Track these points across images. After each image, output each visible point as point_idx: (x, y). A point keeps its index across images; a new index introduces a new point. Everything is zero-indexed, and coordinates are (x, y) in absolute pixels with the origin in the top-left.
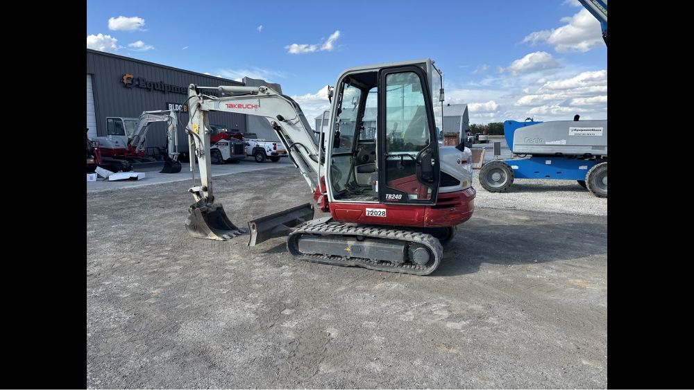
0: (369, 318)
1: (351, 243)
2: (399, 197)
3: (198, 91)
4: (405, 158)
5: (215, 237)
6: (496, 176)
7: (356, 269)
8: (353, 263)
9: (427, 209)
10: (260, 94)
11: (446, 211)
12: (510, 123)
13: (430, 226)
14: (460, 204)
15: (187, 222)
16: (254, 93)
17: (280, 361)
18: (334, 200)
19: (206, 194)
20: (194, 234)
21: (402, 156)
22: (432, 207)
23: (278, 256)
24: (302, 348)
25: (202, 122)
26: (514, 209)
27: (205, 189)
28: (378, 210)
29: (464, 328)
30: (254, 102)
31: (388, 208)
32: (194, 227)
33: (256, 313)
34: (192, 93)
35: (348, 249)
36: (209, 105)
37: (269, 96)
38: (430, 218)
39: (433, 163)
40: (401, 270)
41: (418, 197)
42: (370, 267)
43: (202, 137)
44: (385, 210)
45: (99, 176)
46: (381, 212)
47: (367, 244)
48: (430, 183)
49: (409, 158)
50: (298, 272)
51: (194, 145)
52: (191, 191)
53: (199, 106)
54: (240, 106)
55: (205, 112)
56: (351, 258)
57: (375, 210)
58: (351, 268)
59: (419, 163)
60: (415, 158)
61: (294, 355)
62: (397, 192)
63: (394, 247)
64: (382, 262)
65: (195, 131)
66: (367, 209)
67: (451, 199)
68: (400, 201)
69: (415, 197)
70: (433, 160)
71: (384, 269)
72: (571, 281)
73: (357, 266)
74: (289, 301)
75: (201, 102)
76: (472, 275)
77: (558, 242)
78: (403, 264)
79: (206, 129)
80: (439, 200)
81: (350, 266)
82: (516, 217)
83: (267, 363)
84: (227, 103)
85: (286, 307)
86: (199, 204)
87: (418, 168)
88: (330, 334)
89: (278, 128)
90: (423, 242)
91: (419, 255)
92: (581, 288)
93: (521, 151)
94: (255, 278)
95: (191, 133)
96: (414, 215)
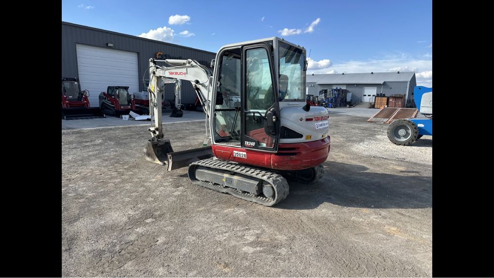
0: (194, 234)
1: (226, 175)
2: (253, 144)
3: (155, 63)
4: (256, 114)
5: (159, 162)
6: (402, 132)
7: (227, 195)
8: (225, 190)
9: (272, 155)
10: (188, 65)
11: (287, 158)
12: (420, 89)
13: (276, 168)
14: (300, 153)
15: (145, 150)
16: (184, 64)
17: (108, 255)
18: (215, 143)
19: (157, 133)
20: (148, 159)
21: (254, 113)
22: (276, 154)
23: (185, 179)
24: (130, 248)
25: (156, 84)
26: (403, 160)
27: (157, 129)
28: (241, 153)
29: (254, 253)
30: (184, 70)
31: (247, 151)
32: (149, 155)
33: (129, 218)
34: (152, 64)
35: (224, 180)
36: (159, 73)
37: (193, 66)
38: (274, 162)
39: (274, 120)
40: (254, 200)
41: (267, 145)
42: (235, 195)
43: (156, 94)
44: (245, 153)
45: (131, 117)
46: (243, 154)
47: (235, 178)
48: (274, 135)
49: (258, 115)
50: (185, 193)
51: (152, 99)
52: (150, 130)
53: (154, 73)
54: (176, 73)
55: (157, 77)
56: (226, 187)
57: (239, 153)
58: (224, 194)
59: (266, 119)
60: (263, 115)
61: (119, 252)
62: (252, 141)
63: (252, 182)
64: (245, 192)
65: (152, 90)
66: (234, 152)
67: (294, 149)
68: (254, 147)
69: (264, 145)
70: (274, 117)
71: (243, 198)
72: (387, 227)
73: (227, 193)
74: (157, 213)
75: (155, 70)
76: (305, 211)
77: (411, 192)
78: (258, 196)
79: (158, 89)
80: (280, 149)
81: (223, 193)
82: (395, 167)
83: (99, 254)
84: (169, 71)
85: (152, 217)
86: (153, 139)
87: (265, 123)
88: (158, 241)
89: (198, 89)
90: (268, 181)
91: (266, 190)
92: (389, 235)
93: (427, 112)
94: (154, 194)
95: (151, 92)
96: (264, 159)
